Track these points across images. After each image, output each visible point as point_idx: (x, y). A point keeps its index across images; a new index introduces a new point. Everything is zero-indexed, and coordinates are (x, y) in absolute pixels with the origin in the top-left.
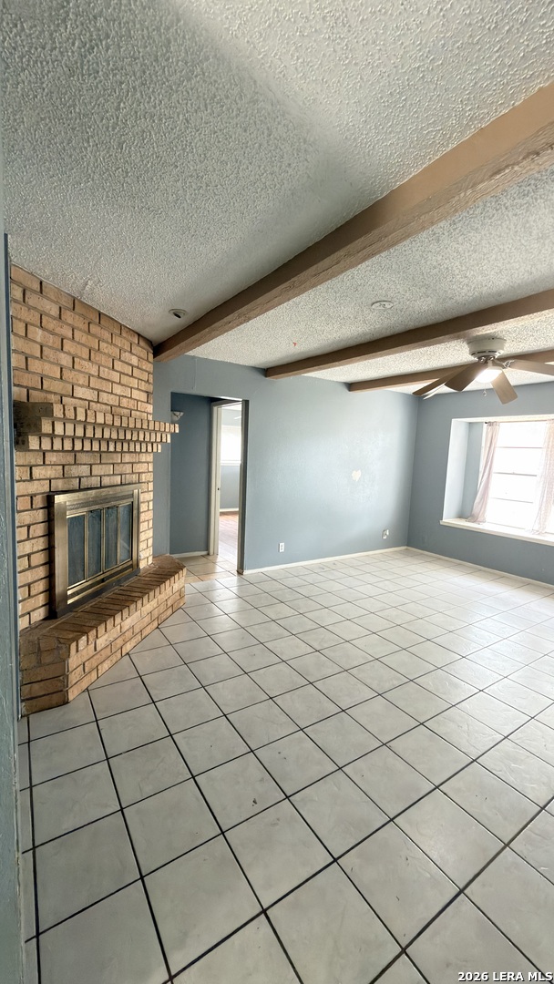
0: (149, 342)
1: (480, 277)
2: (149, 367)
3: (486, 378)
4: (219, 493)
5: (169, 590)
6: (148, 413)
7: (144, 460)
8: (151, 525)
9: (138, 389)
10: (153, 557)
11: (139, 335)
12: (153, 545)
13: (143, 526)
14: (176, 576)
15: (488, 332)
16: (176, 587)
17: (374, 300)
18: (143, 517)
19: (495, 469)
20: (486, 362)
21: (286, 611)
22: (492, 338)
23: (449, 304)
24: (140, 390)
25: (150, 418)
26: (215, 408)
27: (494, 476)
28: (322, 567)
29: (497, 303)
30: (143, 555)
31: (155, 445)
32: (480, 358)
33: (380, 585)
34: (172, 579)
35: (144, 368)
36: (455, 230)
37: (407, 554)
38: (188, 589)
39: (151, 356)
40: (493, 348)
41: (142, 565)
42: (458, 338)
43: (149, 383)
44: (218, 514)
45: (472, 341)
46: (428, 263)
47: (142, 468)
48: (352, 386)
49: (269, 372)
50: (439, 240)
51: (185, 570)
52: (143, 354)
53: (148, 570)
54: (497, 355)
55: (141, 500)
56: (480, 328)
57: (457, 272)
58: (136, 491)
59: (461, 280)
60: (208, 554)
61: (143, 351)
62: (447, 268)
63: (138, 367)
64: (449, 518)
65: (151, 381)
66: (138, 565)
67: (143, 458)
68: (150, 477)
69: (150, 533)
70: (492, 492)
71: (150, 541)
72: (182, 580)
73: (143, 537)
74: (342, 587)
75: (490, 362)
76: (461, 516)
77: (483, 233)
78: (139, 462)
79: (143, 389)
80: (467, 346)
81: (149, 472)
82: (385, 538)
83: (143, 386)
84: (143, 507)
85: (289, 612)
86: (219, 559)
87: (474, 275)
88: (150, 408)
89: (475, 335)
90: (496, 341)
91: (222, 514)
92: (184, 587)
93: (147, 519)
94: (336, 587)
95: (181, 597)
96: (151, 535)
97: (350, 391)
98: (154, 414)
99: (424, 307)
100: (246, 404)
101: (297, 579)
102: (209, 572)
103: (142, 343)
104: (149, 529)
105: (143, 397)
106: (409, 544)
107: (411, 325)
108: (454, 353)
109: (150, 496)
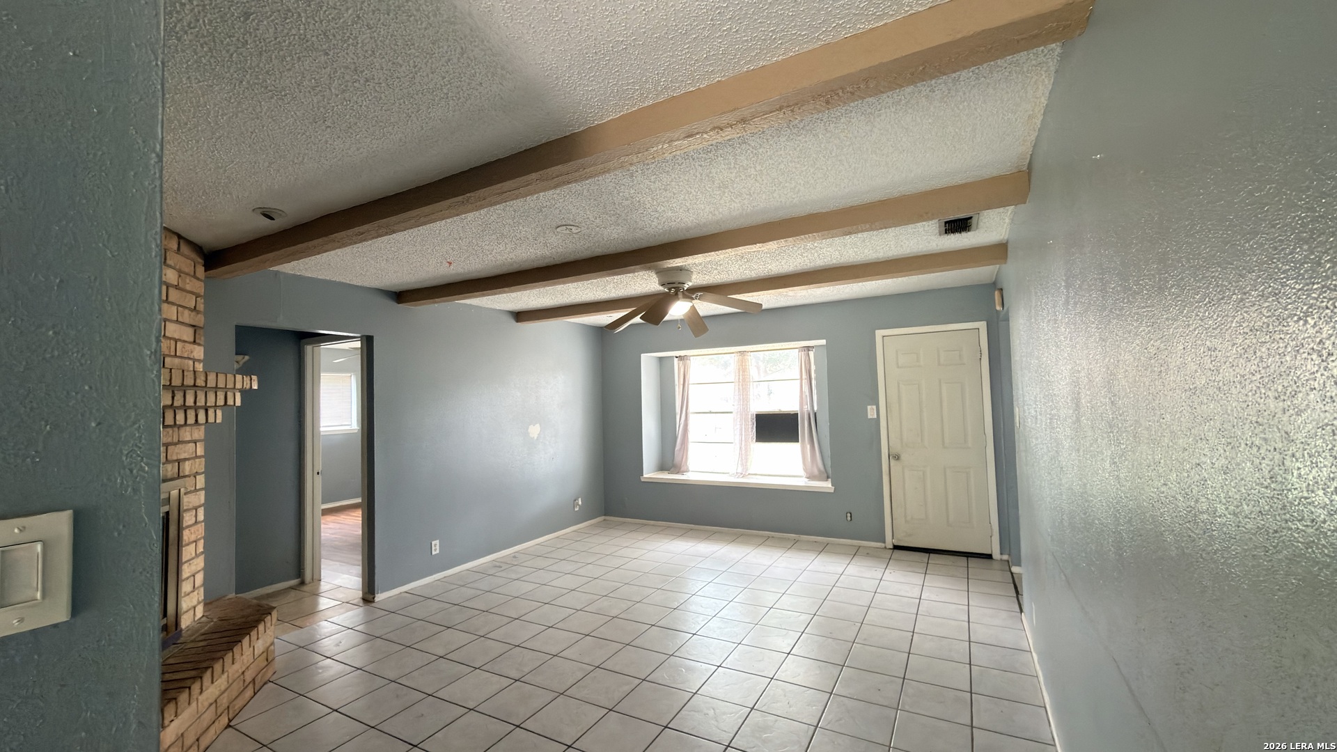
0: (197, 248)
1: (670, 214)
2: (199, 287)
3: (678, 310)
4: (318, 479)
5: (247, 652)
6: (194, 360)
7: (188, 438)
8: (201, 549)
9: (177, 321)
10: (206, 605)
11: (180, 237)
12: (204, 584)
13: (188, 552)
14: (261, 627)
15: (679, 265)
16: (260, 646)
17: (560, 223)
18: (187, 535)
19: (691, 409)
20: (676, 294)
21: (459, 638)
22: (680, 269)
23: (639, 234)
24: (182, 323)
25: (200, 367)
26: (309, 349)
27: (692, 418)
28: (497, 565)
29: (683, 238)
30: (185, 604)
31: (211, 412)
32: (670, 289)
33: (581, 572)
34: (254, 633)
35: (188, 287)
36: (647, 169)
37: (606, 526)
38: (279, 647)
39: (200, 271)
40: (681, 280)
41: (185, 622)
42: (649, 269)
43: (198, 312)
44: (318, 512)
45: (660, 272)
46: (621, 194)
47: (184, 451)
48: (520, 316)
49: (402, 296)
50: (633, 176)
51: (275, 614)
52: (187, 265)
53: (197, 631)
54: (686, 287)
55: (185, 506)
56: (671, 261)
57: (648, 206)
58: (174, 493)
59: (652, 214)
60: (303, 583)
61: (186, 261)
62: (639, 202)
63: (177, 287)
64: (650, 473)
65: (201, 307)
66: (177, 623)
67: (186, 434)
68: (200, 465)
69: (200, 563)
70: (692, 436)
71: (200, 578)
72: (271, 631)
73: (186, 571)
74: (531, 586)
75: (680, 295)
76: (662, 467)
77: (673, 176)
78: (179, 442)
79: (187, 321)
80: (655, 276)
81: (197, 457)
82: (576, 509)
83: (187, 317)
84: (188, 519)
85: (463, 638)
86: (324, 586)
87: (664, 211)
88: (199, 352)
89: (665, 266)
90: (683, 271)
91: (326, 512)
92: (272, 644)
93: (193, 538)
94: (526, 587)
95: (269, 662)
96: (202, 565)
97: (517, 322)
98: (205, 361)
99: (613, 236)
100: (368, 342)
101: (463, 589)
102: (309, 612)
103: (185, 249)
104: (197, 556)
105: (188, 334)
106: (607, 512)
107: (599, 251)
108: (644, 282)
109: (201, 497)
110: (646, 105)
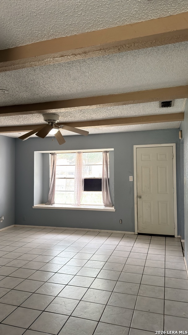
1: (51, 89)
3: (53, 132)
15: (54, 112)
19: (57, 176)
20: (52, 125)
22: (54, 114)
23: (36, 97)
32: (49, 123)
33: (4, 249)
36: (42, 68)
40: (54, 119)
42: (40, 113)
45: (45, 115)
46: (29, 78)
50: (35, 71)
54: (56, 122)
56: (50, 110)
57: (41, 84)
59: (43, 88)
62: (37, 82)
64: (37, 204)
70: (56, 188)
75: (54, 126)
76: (42, 202)
77: (53, 72)
80: (42, 116)
82: (1, 221)
87: (48, 87)
89: (48, 112)
99: (24, 96)
106: (16, 223)
107: (17, 103)
108: (37, 119)
110: (43, 40)
